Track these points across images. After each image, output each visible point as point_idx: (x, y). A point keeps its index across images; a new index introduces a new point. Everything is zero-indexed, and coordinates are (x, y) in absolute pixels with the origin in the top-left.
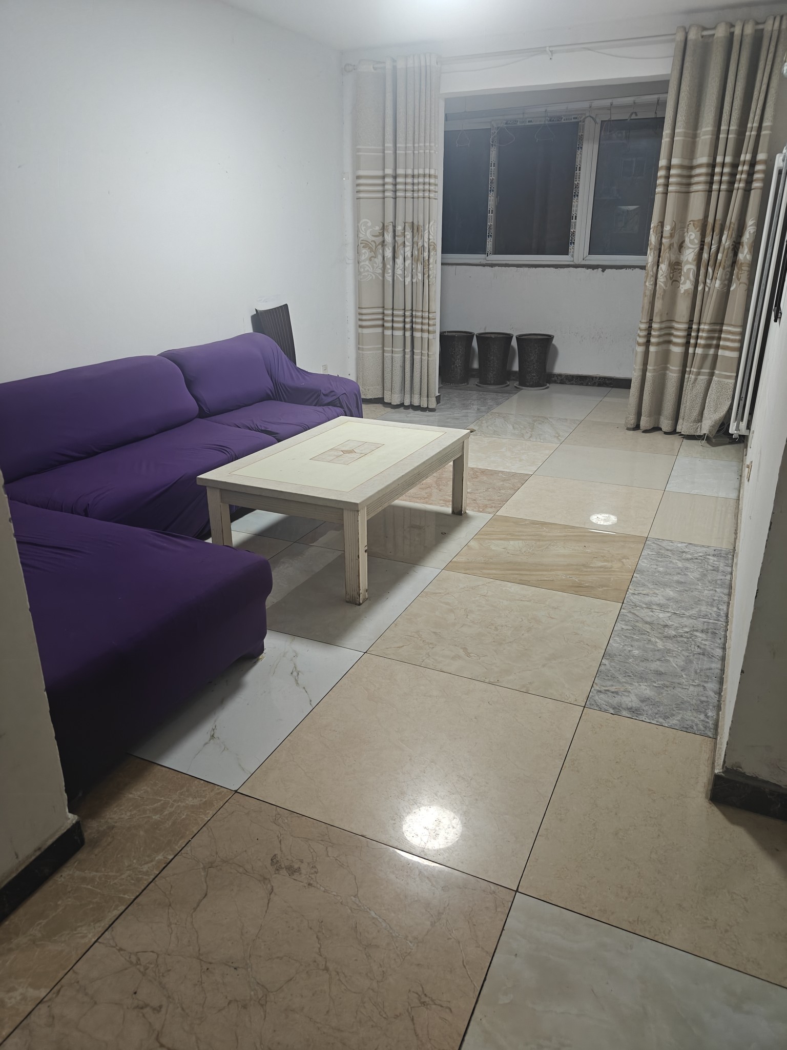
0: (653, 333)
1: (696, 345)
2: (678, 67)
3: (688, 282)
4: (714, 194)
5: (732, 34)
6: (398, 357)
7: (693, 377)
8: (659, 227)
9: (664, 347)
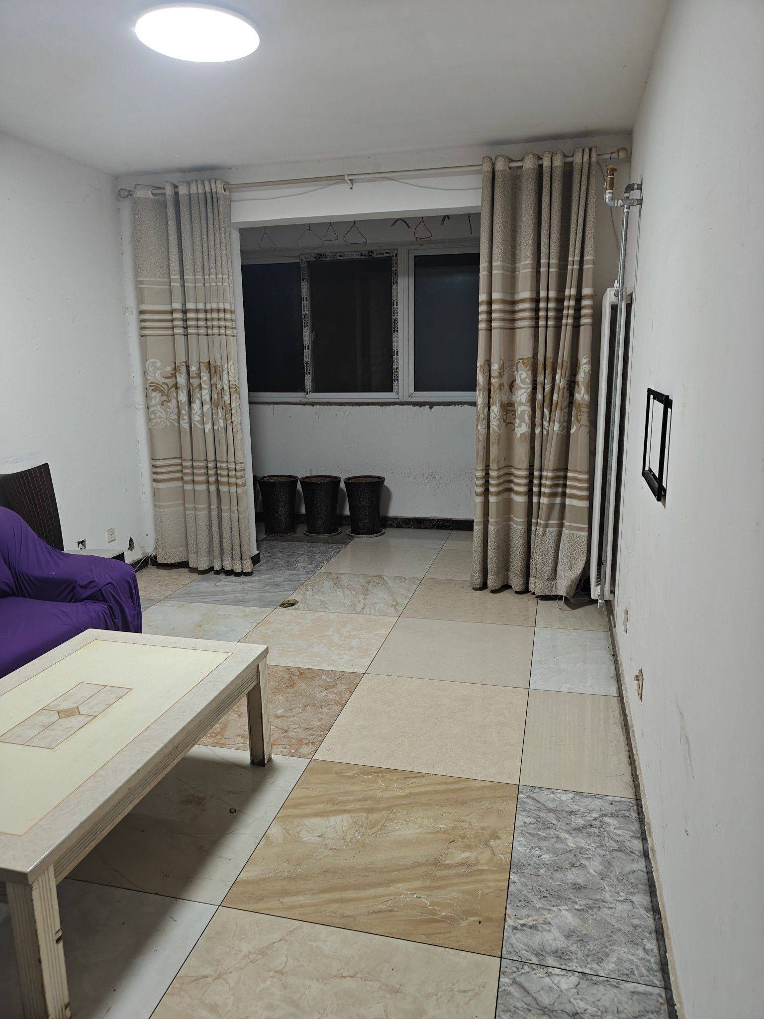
0: (491, 481)
1: (540, 494)
2: (488, 198)
3: (524, 424)
4: (542, 331)
5: (541, 166)
6: (202, 514)
7: (540, 530)
8: (486, 366)
9: (505, 495)
